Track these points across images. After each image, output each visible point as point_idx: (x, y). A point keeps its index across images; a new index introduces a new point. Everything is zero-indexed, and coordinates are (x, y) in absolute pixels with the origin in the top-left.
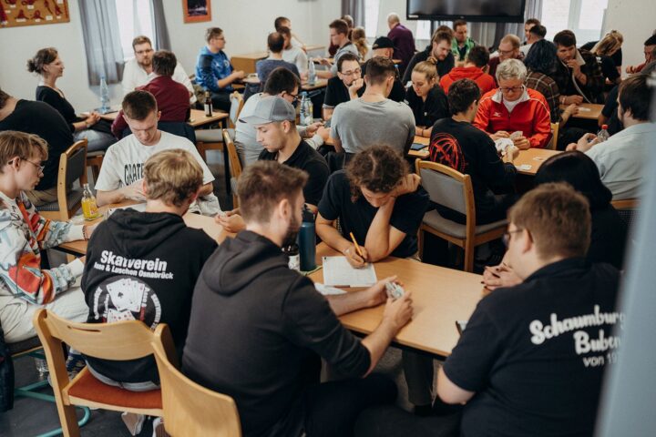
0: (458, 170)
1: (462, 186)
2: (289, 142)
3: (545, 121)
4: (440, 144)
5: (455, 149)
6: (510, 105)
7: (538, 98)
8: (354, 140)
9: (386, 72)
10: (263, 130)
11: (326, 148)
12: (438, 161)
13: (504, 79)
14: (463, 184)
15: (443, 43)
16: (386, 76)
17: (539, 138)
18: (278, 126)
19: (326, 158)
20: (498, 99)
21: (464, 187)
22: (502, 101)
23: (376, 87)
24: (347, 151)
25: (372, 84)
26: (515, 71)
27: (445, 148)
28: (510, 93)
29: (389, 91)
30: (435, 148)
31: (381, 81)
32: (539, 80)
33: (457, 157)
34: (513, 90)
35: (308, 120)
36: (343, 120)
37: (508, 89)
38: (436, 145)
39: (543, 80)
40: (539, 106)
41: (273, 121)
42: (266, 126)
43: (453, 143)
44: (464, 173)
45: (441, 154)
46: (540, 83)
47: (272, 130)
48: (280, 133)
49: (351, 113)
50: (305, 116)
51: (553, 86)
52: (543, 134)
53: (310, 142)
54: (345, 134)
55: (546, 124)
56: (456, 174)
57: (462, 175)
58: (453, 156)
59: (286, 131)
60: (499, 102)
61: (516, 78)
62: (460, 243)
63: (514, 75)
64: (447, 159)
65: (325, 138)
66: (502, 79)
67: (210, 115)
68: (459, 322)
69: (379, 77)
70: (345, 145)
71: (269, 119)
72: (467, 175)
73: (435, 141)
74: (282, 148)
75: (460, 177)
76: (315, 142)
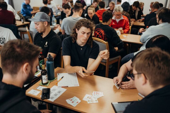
0: (104, 40)
1: (105, 46)
2: (47, 30)
3: (127, 26)
4: (98, 32)
5: (103, 34)
6: (118, 21)
7: (126, 18)
8: (69, 30)
9: (80, 8)
10: (37, 24)
11: (60, 33)
12: (97, 37)
13: (116, 11)
14: (106, 45)
15: (96, 3)
16: (80, 9)
17: (126, 30)
18: (43, 23)
19: (60, 37)
20: (114, 18)
21: (106, 46)
22: (115, 19)
23: (77, 13)
24: (67, 34)
25: (75, 12)
26: (120, 9)
27: (100, 33)
28: (118, 16)
29: (81, 15)
30: (96, 33)
31: (78, 11)
32: (125, 13)
33: (104, 36)
34: (119, 16)
35: (55, 24)
36: (65, 23)
37: (117, 15)
38: (96, 32)
39: (126, 13)
40: (126, 21)
41: (41, 21)
42: (38, 23)
43: (102, 32)
44: (106, 41)
45: (98, 35)
46: (125, 14)
47: (40, 24)
48: (44, 26)
49: (68, 21)
50: (54, 23)
51: (129, 15)
52: (127, 29)
53: (55, 31)
54: (66, 28)
55: (128, 26)
56: (103, 42)
57: (105, 42)
58: (102, 36)
59: (46, 25)
60: (114, 19)
61: (120, 12)
62: (104, 64)
63: (119, 11)
64: (100, 37)
65: (60, 30)
66: (116, 12)
67: (23, 23)
68: (113, 103)
69: (78, 9)
70: (66, 32)
71: (40, 20)
72: (107, 42)
73: (96, 31)
74: (44, 32)
75: (105, 43)
76: (57, 31)
